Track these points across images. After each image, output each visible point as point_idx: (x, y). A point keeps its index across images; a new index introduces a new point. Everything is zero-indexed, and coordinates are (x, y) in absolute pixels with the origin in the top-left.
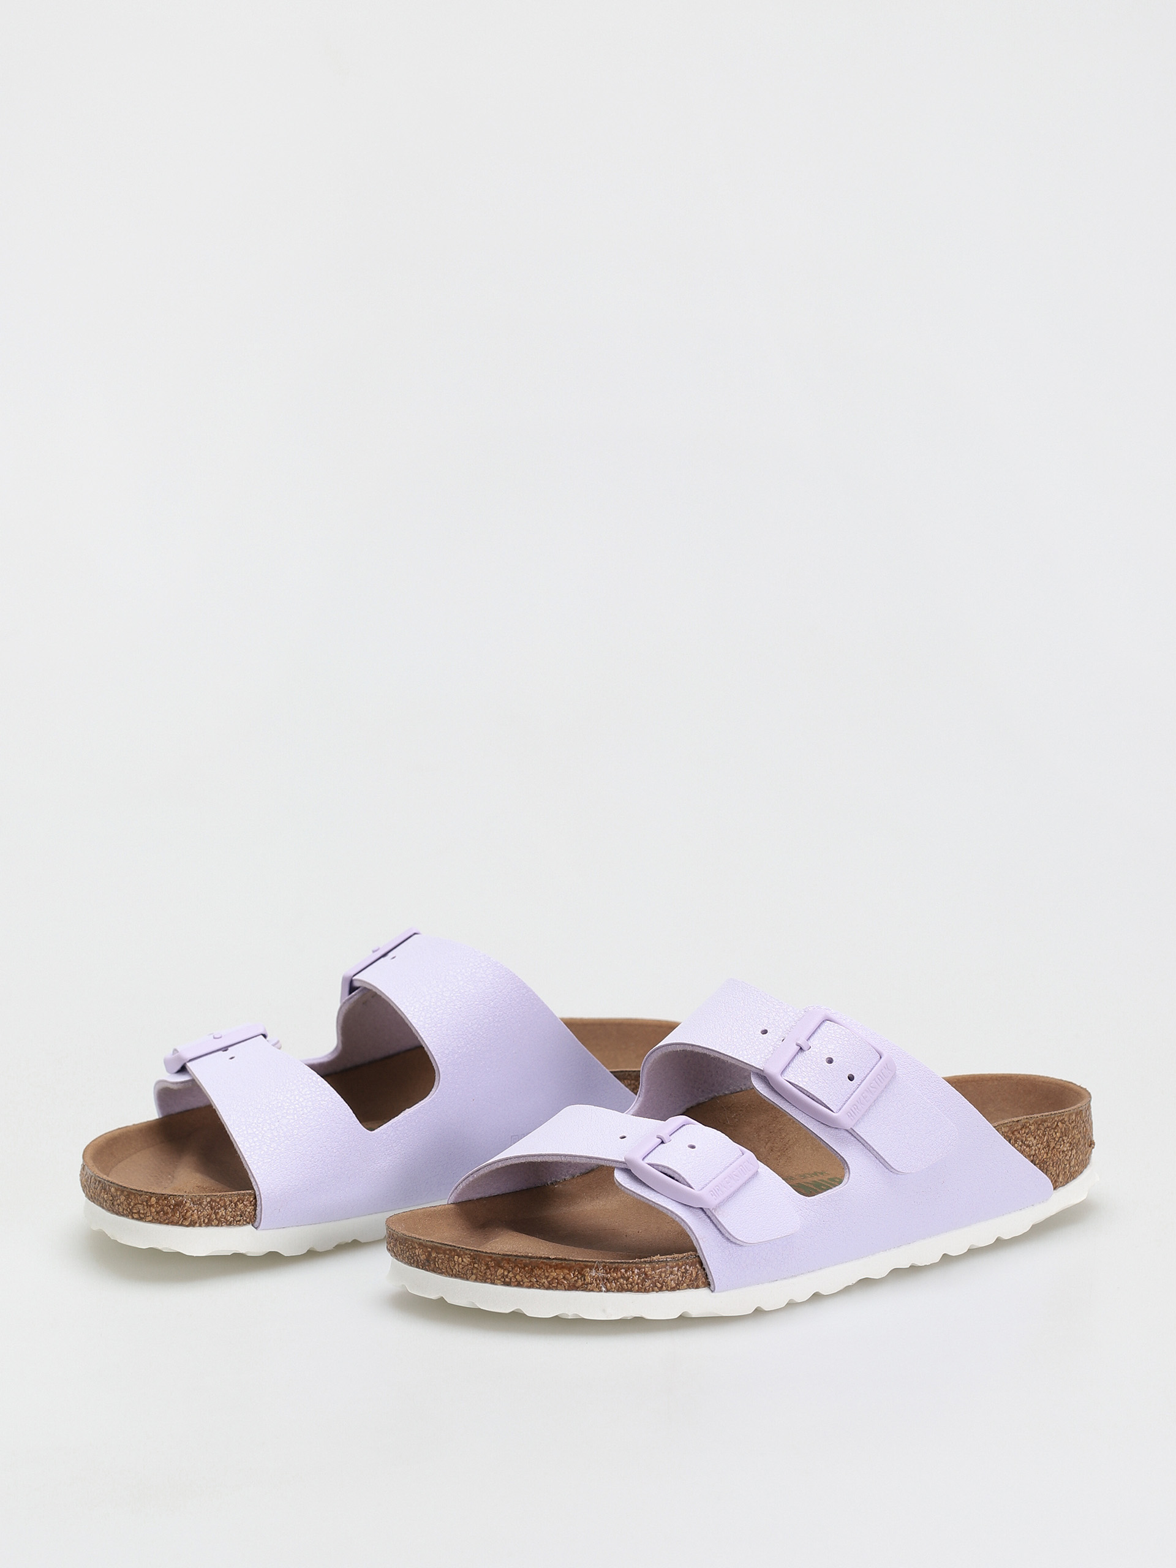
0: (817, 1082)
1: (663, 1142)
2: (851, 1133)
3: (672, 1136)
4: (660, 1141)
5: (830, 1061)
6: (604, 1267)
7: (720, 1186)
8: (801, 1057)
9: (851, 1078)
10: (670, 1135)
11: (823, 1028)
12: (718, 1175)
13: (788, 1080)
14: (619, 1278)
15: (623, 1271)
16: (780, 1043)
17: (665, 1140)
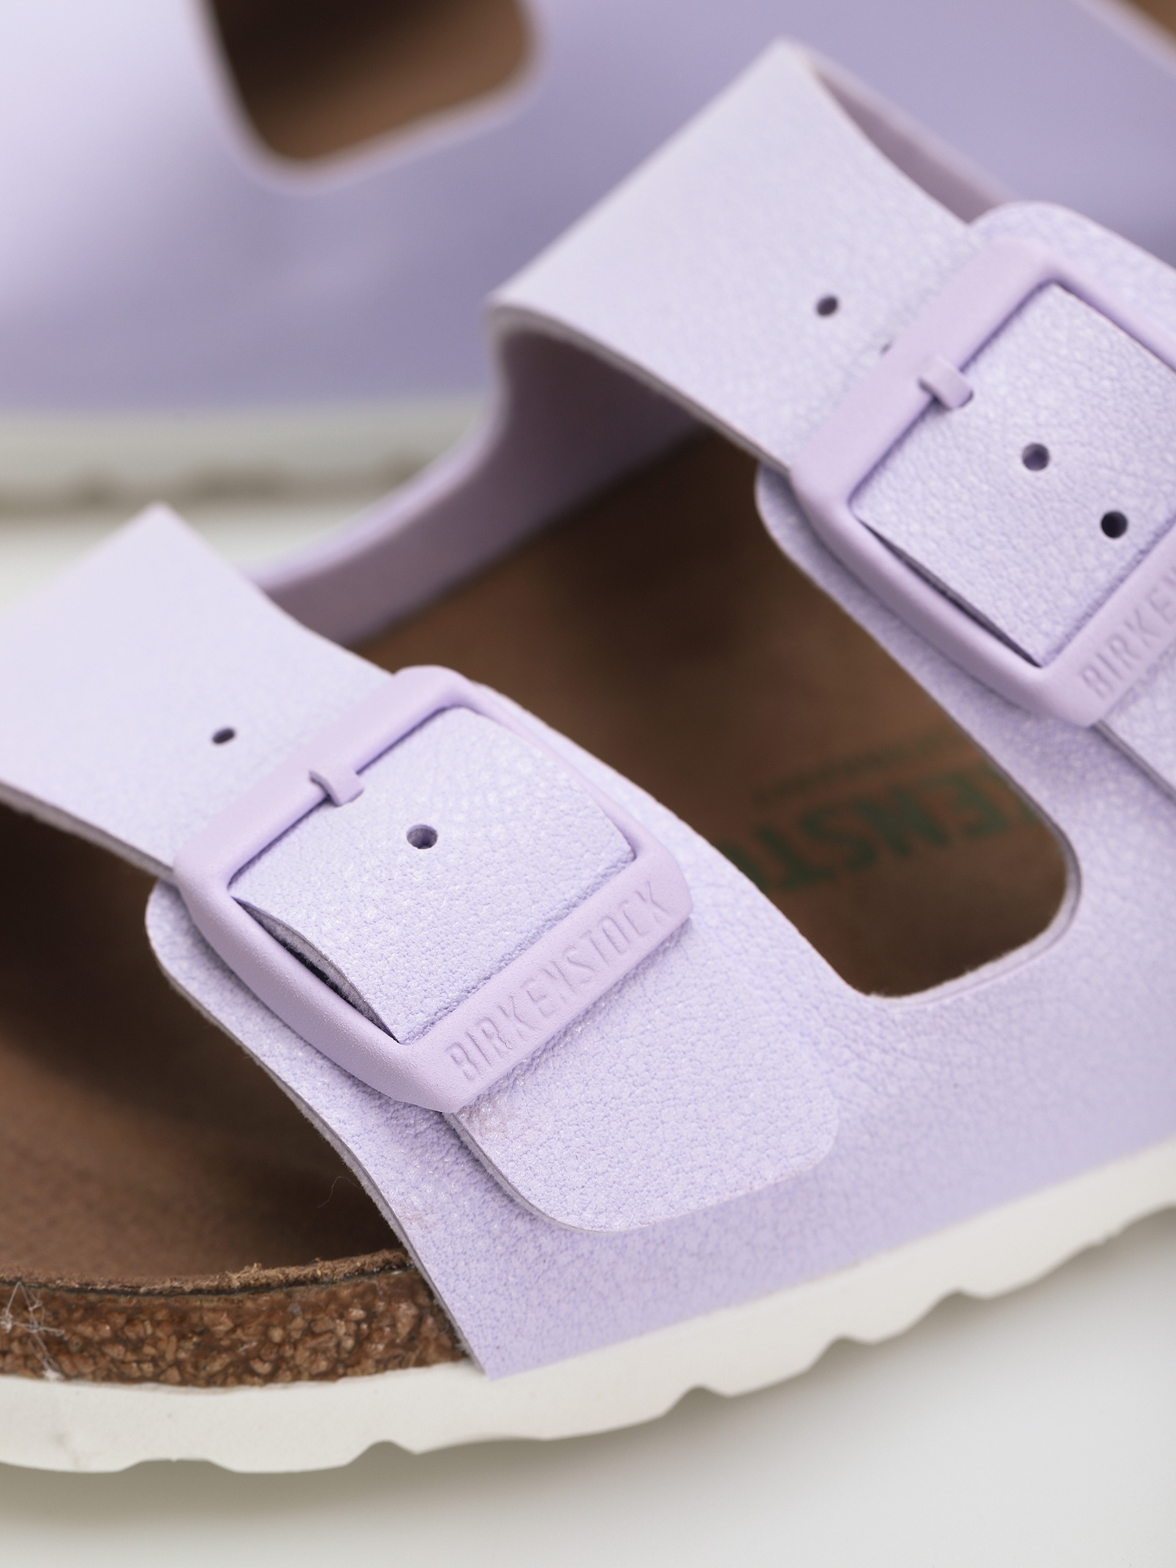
0: (977, 541)
1: (328, 800)
2: (1100, 733)
3: (367, 773)
4: (314, 794)
5: (1037, 457)
6: (48, 1300)
7: (499, 1017)
8: (930, 434)
9: (1113, 525)
10: (360, 772)
11: (1035, 313)
12: (506, 961)
13: (872, 524)
14: (103, 1342)
15: (120, 1320)
16: (872, 359)
17: (339, 792)
